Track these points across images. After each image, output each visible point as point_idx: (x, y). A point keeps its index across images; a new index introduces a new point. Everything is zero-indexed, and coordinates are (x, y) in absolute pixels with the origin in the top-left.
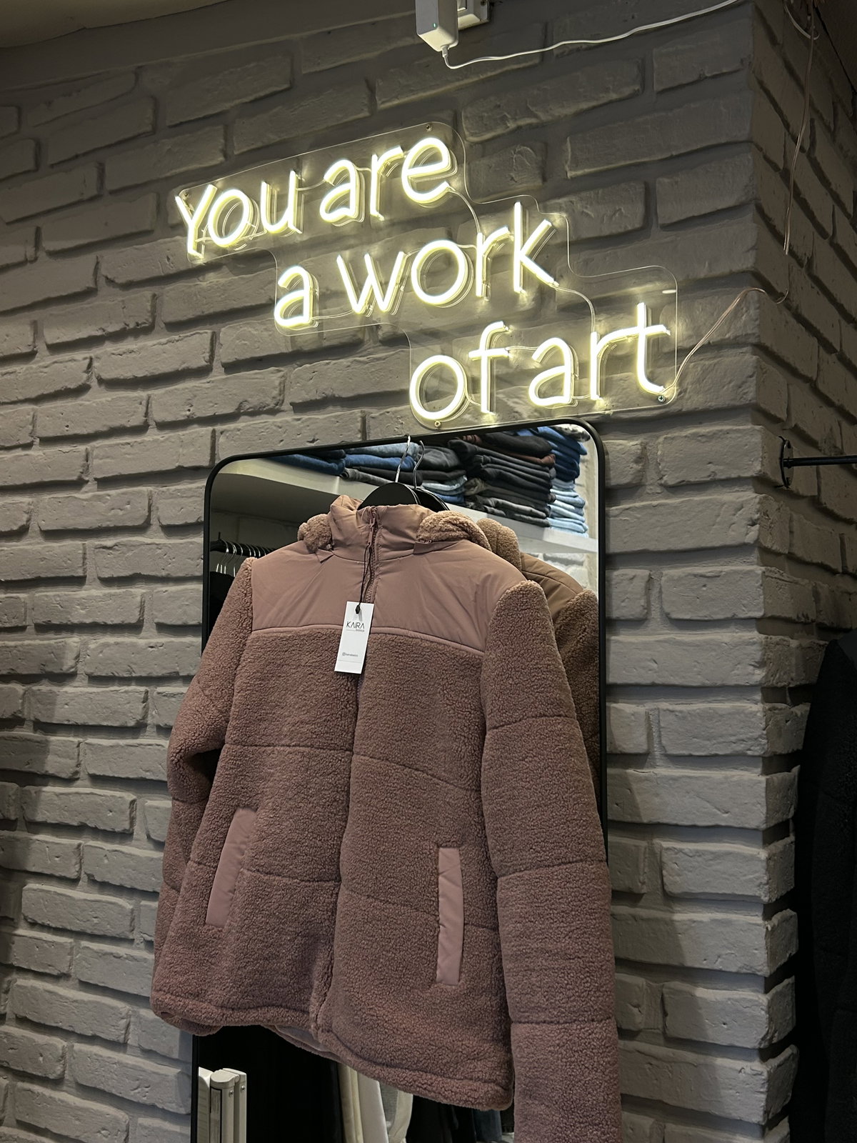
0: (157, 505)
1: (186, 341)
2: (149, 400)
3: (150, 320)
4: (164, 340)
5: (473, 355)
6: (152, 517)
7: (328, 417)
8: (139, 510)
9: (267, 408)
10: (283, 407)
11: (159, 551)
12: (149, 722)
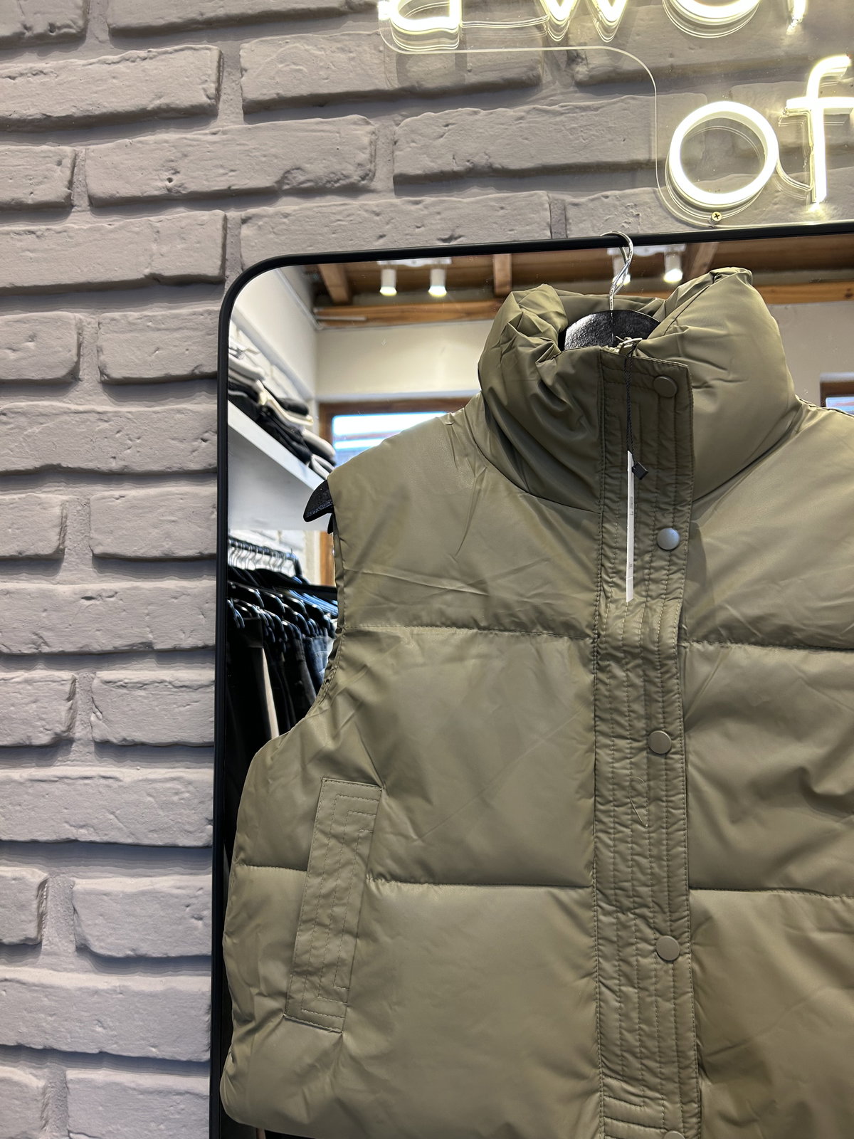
0: (99, 343)
1: (163, 60)
2: (75, 159)
3: (81, 23)
4: (116, 58)
5: (795, 104)
6: (83, 366)
7: (481, 200)
8: (59, 352)
9: (342, 182)
10: (376, 184)
11: (105, 425)
12: (77, 735)
